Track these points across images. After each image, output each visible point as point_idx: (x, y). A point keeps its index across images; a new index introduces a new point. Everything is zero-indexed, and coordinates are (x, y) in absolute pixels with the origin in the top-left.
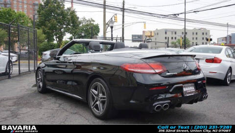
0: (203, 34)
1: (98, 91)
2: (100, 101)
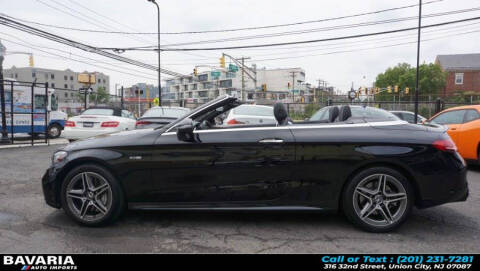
0: (99, 81)
1: (381, 188)
2: (387, 203)
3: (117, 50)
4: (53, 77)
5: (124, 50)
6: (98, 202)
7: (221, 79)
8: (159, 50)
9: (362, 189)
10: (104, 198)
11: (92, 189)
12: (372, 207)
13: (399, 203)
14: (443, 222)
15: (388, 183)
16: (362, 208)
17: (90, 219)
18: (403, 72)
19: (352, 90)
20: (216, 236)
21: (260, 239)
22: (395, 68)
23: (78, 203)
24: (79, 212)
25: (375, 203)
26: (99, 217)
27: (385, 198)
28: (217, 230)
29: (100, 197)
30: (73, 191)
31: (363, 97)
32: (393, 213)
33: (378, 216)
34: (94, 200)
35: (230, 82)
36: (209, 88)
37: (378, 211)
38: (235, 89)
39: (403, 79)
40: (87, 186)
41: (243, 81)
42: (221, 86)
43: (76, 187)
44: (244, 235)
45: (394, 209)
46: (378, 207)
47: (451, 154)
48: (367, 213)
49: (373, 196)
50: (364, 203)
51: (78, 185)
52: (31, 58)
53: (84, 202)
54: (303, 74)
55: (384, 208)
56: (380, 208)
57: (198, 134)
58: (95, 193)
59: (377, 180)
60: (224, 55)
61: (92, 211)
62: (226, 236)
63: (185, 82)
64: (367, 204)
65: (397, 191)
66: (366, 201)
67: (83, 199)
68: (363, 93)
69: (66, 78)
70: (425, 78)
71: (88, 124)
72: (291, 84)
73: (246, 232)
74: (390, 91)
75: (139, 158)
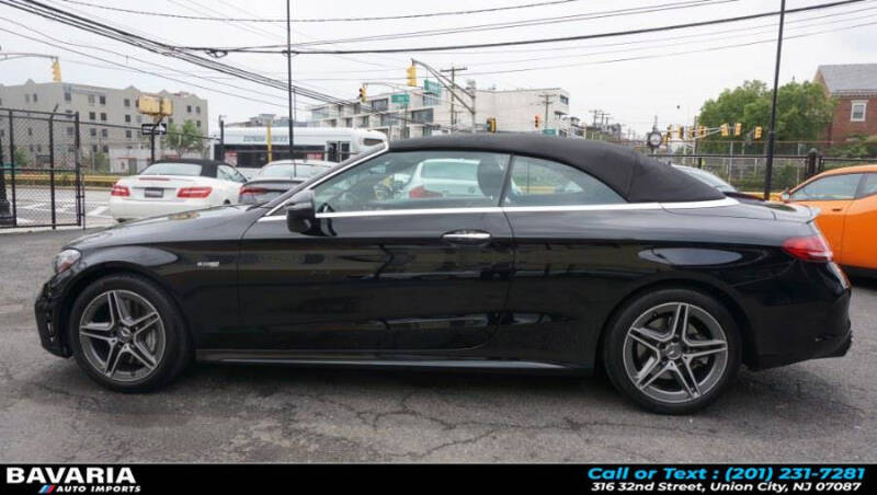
0: (189, 109)
1: (679, 331)
2: (688, 358)
3: (213, 51)
4: (103, 101)
5: (225, 52)
6: (140, 346)
7: (412, 107)
8: (288, 52)
9: (643, 331)
10: (152, 340)
11: (128, 321)
12: (661, 366)
13: (712, 358)
14: (800, 394)
15: (693, 320)
16: (639, 368)
17: (125, 377)
18: (751, 98)
19: (655, 132)
20: (359, 414)
21: (442, 423)
22: (739, 90)
23: (102, 348)
24: (104, 365)
25: (665, 359)
26: (141, 375)
27: (685, 349)
28: (364, 404)
29: (143, 337)
30: (92, 326)
31: (676, 144)
32: (699, 378)
33: (670, 383)
34: (131, 342)
35: (430, 113)
36: (391, 124)
37: (672, 372)
38: (438, 127)
39: (752, 112)
40: (117, 317)
41: (452, 111)
42: (413, 122)
43: (97, 319)
44: (414, 413)
45: (701, 370)
46: (672, 366)
47: (822, 264)
48: (649, 376)
49: (663, 346)
50: (646, 358)
51: (102, 315)
52: (56, 66)
53: (112, 345)
54: (565, 99)
55: (683, 368)
56: (675, 368)
57: (329, 220)
58: (132, 329)
59: (672, 314)
60: (414, 62)
61: (128, 363)
62: (379, 415)
63: (347, 112)
64: (651, 360)
65: (709, 336)
66: (650, 353)
67: (112, 342)
68: (676, 137)
69: (127, 103)
70: (794, 109)
71: (154, 192)
72: (542, 118)
73: (418, 408)
74: (725, 134)
75: (214, 264)
